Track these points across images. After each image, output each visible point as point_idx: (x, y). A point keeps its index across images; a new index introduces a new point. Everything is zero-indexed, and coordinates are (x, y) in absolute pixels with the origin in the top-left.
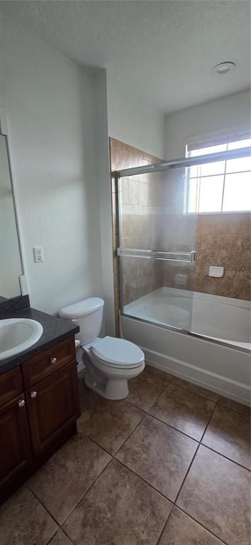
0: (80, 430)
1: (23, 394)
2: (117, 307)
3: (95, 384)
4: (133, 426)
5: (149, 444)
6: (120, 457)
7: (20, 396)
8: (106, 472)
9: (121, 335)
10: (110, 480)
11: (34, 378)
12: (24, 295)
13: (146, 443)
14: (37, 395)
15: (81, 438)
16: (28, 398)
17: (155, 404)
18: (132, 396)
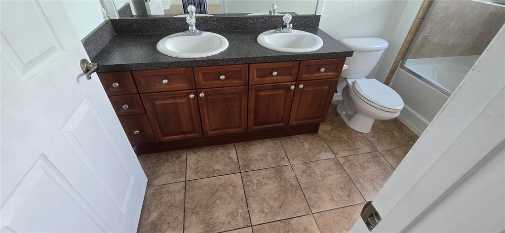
0: (320, 132)
1: (295, 83)
2: (400, 57)
3: (344, 113)
4: (361, 151)
5: (368, 167)
6: (342, 161)
7: (293, 83)
8: (327, 161)
9: (391, 84)
10: (328, 165)
11: (305, 76)
12: (317, 14)
13: (366, 165)
14: (303, 88)
15: (319, 137)
16: (297, 86)
17: (390, 149)
18: (372, 135)
